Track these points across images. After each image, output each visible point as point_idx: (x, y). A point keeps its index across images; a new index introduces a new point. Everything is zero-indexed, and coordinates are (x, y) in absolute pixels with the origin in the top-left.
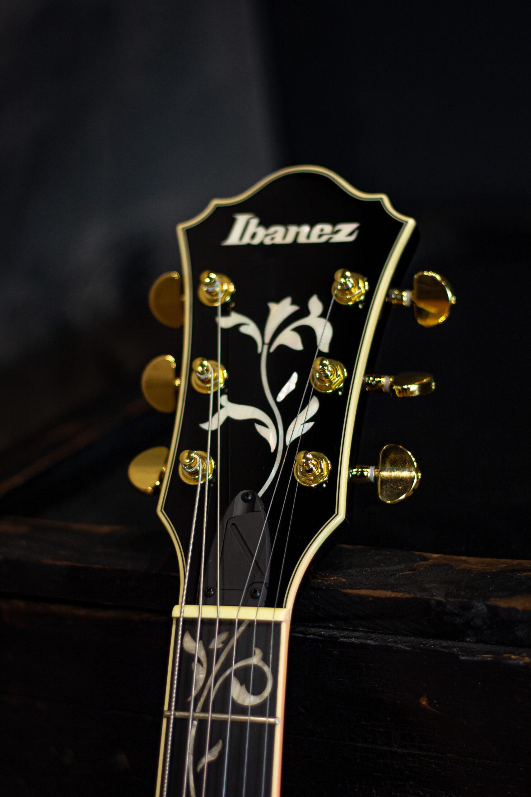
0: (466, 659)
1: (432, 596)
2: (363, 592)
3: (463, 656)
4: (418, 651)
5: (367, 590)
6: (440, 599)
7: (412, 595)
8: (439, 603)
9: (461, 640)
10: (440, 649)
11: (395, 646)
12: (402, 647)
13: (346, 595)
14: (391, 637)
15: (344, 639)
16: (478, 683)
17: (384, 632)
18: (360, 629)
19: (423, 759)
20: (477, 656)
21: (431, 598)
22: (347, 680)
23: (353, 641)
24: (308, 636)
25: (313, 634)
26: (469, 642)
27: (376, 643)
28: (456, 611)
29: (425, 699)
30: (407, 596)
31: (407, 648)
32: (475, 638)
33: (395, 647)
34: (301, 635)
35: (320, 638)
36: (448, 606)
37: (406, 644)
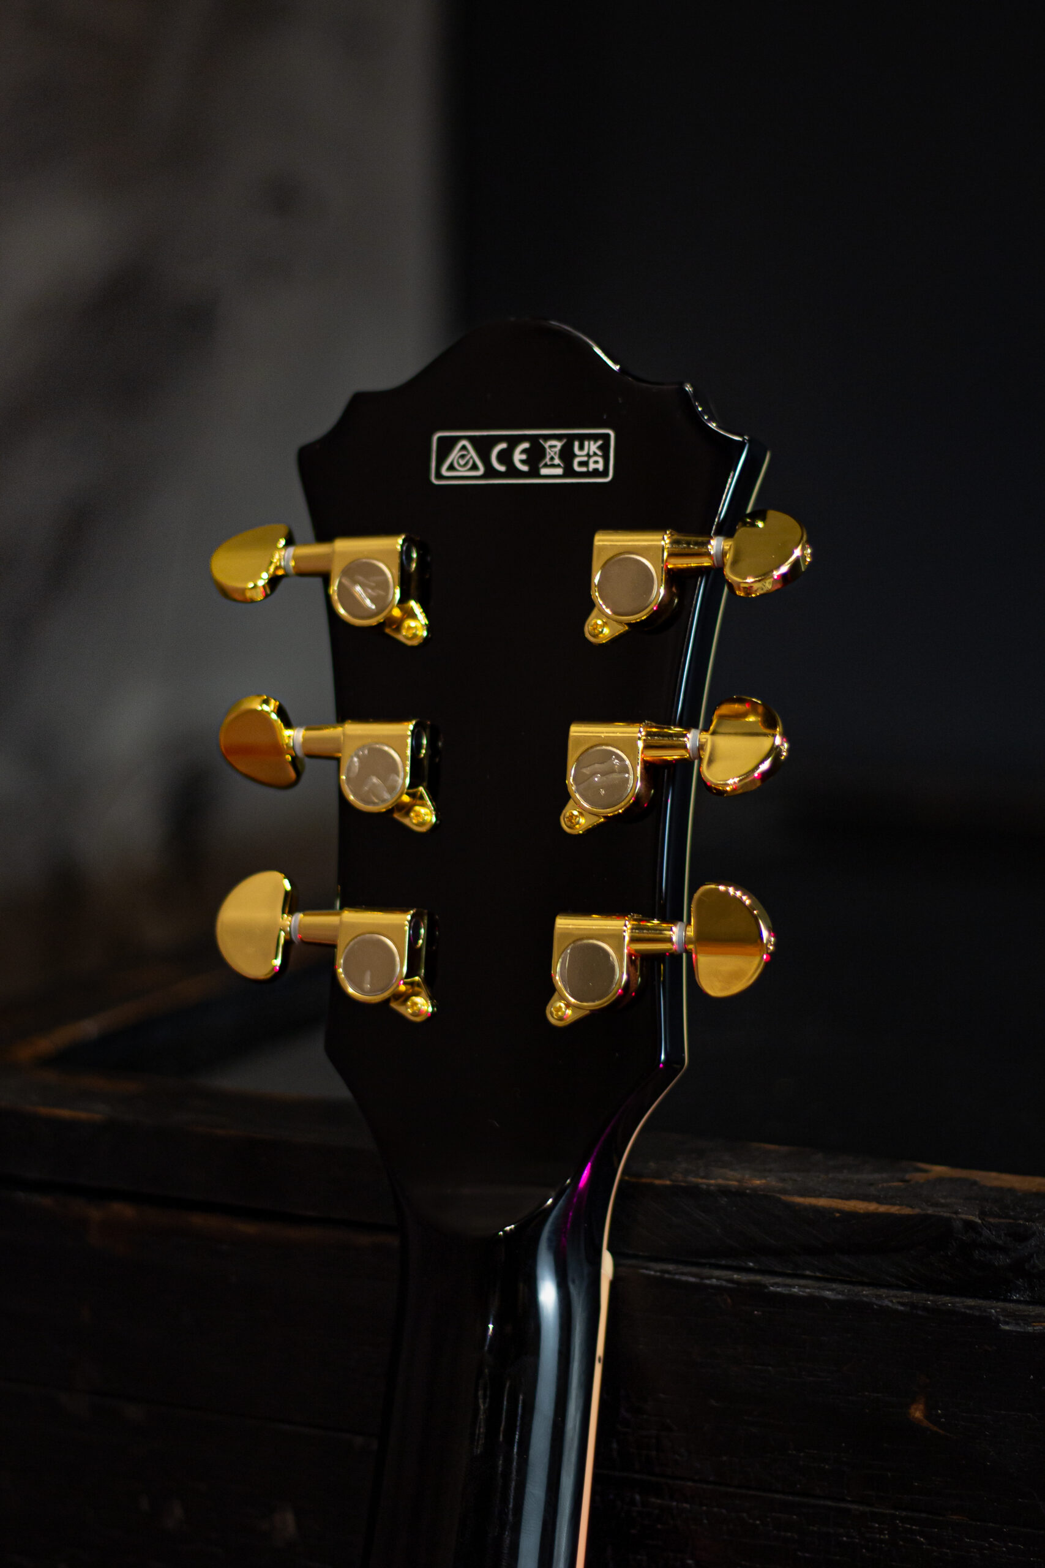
0: (1011, 1329)
1: (956, 1213)
2: (822, 1202)
3: (1007, 1323)
4: (920, 1312)
5: (832, 1200)
6: (971, 1218)
7: (917, 1211)
8: (969, 1225)
9: (1002, 1297)
10: (963, 1310)
11: (877, 1302)
12: (890, 1304)
13: (789, 1206)
14: (866, 1288)
15: (778, 1287)
16: (1030, 1376)
17: (854, 1280)
18: (808, 1273)
19: (900, 1524)
20: (1034, 1324)
21: (954, 1216)
22: (770, 1368)
23: (795, 1292)
24: (707, 1282)
25: (718, 1278)
26: (1018, 1302)
27: (840, 1297)
28: (1000, 1242)
29: (921, 1407)
30: (907, 1211)
31: (901, 1308)
32: (1030, 1294)
33: (877, 1305)
34: (692, 1279)
35: (730, 1285)
36: (986, 1232)
37: (899, 1300)
